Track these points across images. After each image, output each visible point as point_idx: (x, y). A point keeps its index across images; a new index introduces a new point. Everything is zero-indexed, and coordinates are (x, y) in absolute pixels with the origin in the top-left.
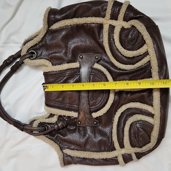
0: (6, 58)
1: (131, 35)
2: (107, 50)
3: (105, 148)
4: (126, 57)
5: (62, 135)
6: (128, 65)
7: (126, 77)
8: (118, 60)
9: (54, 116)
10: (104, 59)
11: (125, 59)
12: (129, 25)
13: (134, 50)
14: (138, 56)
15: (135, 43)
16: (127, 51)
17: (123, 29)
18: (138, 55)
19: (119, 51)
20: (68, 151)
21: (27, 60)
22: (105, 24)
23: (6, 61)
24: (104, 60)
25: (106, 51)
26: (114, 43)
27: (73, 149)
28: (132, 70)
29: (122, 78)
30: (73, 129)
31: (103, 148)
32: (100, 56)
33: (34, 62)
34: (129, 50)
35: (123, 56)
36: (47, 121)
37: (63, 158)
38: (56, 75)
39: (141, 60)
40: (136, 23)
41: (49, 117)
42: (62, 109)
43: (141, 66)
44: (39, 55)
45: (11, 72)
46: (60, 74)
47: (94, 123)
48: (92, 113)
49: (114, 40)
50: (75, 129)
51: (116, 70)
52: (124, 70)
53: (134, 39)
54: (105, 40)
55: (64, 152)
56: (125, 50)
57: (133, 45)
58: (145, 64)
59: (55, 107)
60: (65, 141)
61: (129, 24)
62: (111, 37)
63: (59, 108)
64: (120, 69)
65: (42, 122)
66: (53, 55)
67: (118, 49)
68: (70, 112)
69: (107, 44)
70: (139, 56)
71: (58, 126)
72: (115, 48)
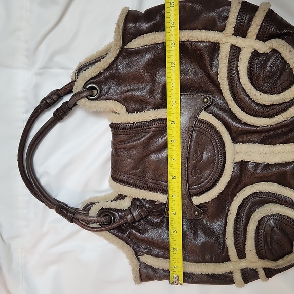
0: (46, 95)
1: (270, 67)
2: (225, 90)
3: (212, 257)
4: (258, 104)
5: (139, 231)
6: (261, 117)
7: (255, 137)
8: (242, 109)
9: (126, 198)
10: (218, 104)
11: (257, 108)
12: (268, 48)
13: (274, 94)
14: (280, 105)
15: (277, 81)
16: (262, 94)
17: (255, 54)
18: (281, 103)
19: (246, 92)
20: (148, 259)
21: (83, 100)
22: (223, 43)
23: (44, 99)
24: (217, 106)
25: (223, 91)
26: (239, 78)
27: (157, 256)
28: (268, 126)
29: (246, 138)
30: (157, 222)
31: (207, 257)
32: (210, 98)
33: (96, 105)
34: (265, 92)
35: (254, 101)
36: (114, 205)
37: (140, 270)
38: (134, 129)
39: (284, 110)
40: (281, 46)
41: (116, 199)
42: (140, 188)
43: (285, 121)
44: (103, 92)
45: (55, 120)
46: (139, 127)
47: (194, 213)
48: (193, 196)
49: (238, 72)
50: (162, 222)
51: (238, 125)
52: (254, 126)
53: (276, 73)
54: (222, 72)
55: (141, 259)
56: (258, 93)
57: (273, 84)
58: (292, 118)
59: (129, 184)
60: (143, 241)
61: (267, 46)
62: (234, 67)
63: (136, 186)
64: (245, 124)
65: (104, 208)
66: (129, 93)
67: (245, 90)
68: (155, 193)
69: (225, 79)
70: (283, 104)
71: (133, 217)
72: (239, 87)
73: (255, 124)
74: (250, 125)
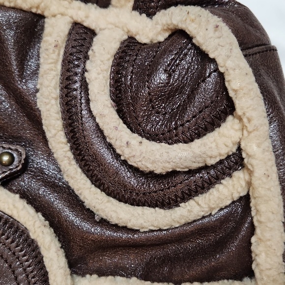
1: (165, 71)
2: (53, 132)
4: (135, 170)
6: (143, 205)
7: (131, 260)
8: (97, 182)
10: (41, 171)
11: (133, 181)
12: (159, 28)
13: (177, 142)
14: (191, 172)
15: (183, 108)
16: (145, 141)
18: (195, 166)
19: (104, 138)
24: (39, 174)
25: (48, 135)
26: (88, 101)
28: (160, 230)
29: (108, 260)
32: (20, 155)
34: (153, 137)
35: (124, 163)
39: (203, 188)
40: (193, 17)
43: (204, 217)
49: (85, 86)
51: (86, 226)
52: (125, 229)
53: (179, 90)
54: (46, 83)
56: (135, 139)
57: (173, 116)
58: (221, 209)
61: (157, 23)
62: (76, 74)
64: (104, 223)
67: (101, 132)
69: (53, 102)
70: (199, 170)
72: (89, 124)
73: (130, 225)
74: (116, 227)
